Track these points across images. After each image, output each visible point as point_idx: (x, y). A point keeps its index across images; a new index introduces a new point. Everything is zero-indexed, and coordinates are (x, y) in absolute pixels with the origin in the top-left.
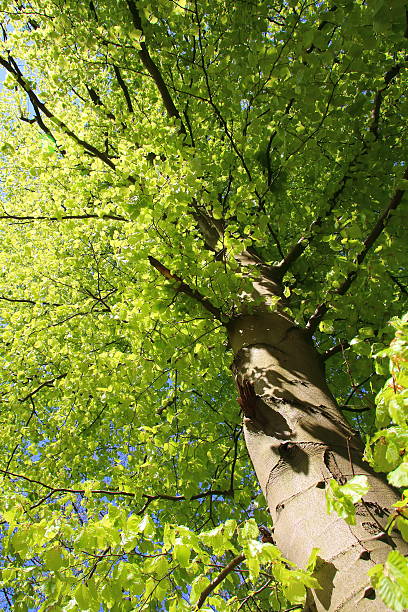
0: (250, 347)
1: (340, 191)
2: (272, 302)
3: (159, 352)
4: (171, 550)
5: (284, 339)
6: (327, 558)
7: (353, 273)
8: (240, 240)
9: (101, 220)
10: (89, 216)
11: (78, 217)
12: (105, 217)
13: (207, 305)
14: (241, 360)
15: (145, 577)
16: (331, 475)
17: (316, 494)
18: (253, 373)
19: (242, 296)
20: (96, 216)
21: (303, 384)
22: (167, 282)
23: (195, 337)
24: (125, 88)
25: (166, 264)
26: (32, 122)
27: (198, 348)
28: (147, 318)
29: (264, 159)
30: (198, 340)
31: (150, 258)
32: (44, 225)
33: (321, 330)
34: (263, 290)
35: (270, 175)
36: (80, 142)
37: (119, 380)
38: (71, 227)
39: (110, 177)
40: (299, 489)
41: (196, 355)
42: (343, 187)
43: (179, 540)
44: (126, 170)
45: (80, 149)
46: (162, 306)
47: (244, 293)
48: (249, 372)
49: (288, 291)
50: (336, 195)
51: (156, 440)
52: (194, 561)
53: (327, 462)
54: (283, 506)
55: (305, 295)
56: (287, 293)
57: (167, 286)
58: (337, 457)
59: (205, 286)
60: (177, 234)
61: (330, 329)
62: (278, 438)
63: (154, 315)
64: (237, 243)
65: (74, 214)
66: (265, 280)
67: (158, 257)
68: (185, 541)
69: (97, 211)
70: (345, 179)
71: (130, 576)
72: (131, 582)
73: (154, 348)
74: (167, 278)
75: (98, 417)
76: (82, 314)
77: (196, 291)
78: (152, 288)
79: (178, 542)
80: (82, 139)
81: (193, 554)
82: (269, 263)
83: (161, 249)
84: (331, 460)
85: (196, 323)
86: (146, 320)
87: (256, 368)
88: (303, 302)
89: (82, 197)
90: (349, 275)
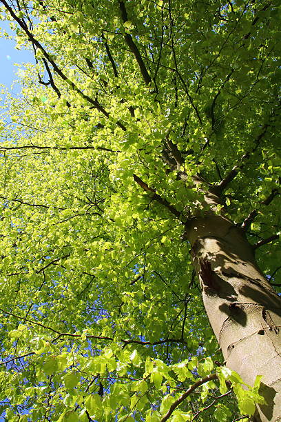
0: (204, 238)
1: (263, 135)
2: (217, 209)
3: (136, 241)
4: (149, 376)
5: (228, 234)
6: (267, 383)
7: (276, 190)
8: (196, 165)
9: (96, 150)
10: (88, 148)
11: (80, 148)
12: (99, 148)
13: (172, 209)
14: (197, 247)
15: (131, 394)
16: (268, 326)
17: (258, 338)
18: (207, 256)
19: (196, 204)
20: (93, 148)
21: (243, 264)
22: (145, 193)
23: (162, 232)
24: (113, 62)
25: (144, 180)
26: (47, 84)
27: (164, 239)
28: (130, 217)
29: (210, 112)
30: (164, 234)
31: (135, 176)
32: (57, 153)
33: (252, 229)
34: (209, 201)
35: (213, 123)
36: (85, 97)
37: (106, 261)
38: (76, 155)
39: (103, 121)
40: (245, 335)
41: (162, 244)
42: (265, 132)
43: (155, 369)
44: (116, 117)
45: (84, 101)
46: (140, 209)
47: (198, 202)
48: (204, 256)
49: (229, 201)
50: (260, 137)
51: (134, 302)
52: (164, 384)
53: (264, 317)
54: (233, 347)
55: (241, 204)
56: (228, 202)
57: (144, 196)
58: (272, 314)
59: (170, 196)
60: (152, 160)
61: (259, 228)
62: (228, 299)
63: (135, 216)
64: (194, 168)
65: (78, 146)
66: (210, 194)
67: (139, 176)
68: (160, 370)
69: (93, 144)
70: (266, 126)
71: (121, 392)
72: (121, 396)
73: (133, 238)
74: (145, 190)
75: (87, 286)
76: (79, 215)
77: (165, 199)
78: (134, 197)
79: (155, 370)
80: (86, 95)
81: (164, 380)
82: (212, 183)
83: (141, 170)
84: (267, 315)
85: (162, 222)
86: (129, 218)
87: (209, 253)
88: (239, 209)
89: (84, 134)
90: (273, 191)
